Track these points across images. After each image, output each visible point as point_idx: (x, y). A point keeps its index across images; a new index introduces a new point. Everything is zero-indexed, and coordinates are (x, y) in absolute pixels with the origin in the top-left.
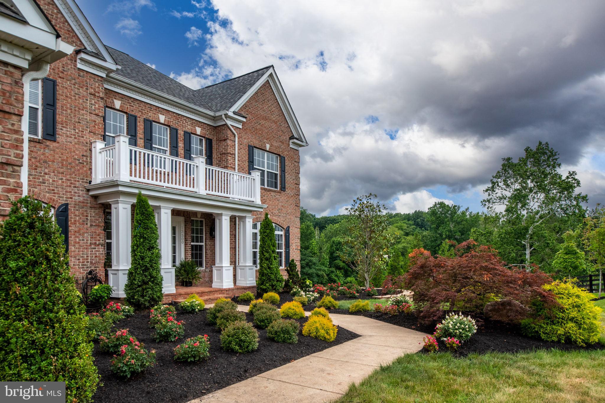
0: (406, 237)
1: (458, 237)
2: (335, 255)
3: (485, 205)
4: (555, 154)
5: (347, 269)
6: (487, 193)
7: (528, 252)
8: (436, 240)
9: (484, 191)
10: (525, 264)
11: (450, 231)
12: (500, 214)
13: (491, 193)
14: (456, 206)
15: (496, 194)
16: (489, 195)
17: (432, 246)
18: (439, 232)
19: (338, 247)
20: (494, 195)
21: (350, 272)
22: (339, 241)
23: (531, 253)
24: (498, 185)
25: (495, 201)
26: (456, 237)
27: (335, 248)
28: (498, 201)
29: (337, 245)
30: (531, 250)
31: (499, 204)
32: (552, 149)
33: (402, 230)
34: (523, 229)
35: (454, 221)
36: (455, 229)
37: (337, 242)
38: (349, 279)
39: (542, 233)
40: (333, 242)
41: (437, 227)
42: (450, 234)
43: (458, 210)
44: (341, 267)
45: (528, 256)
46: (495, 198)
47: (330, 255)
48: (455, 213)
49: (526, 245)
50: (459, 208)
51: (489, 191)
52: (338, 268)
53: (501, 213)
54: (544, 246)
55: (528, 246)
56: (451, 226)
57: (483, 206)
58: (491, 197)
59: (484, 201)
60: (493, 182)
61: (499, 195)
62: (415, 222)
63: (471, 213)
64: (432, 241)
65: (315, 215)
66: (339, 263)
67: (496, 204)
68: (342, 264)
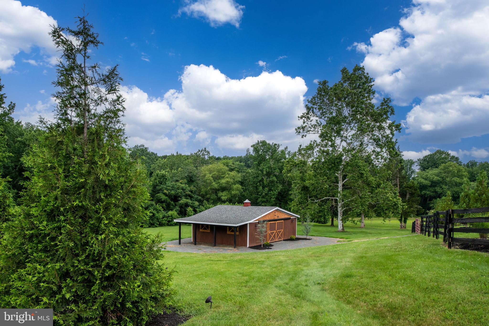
0: (230, 172)
1: (277, 174)
2: (158, 188)
3: (299, 132)
4: (370, 81)
5: (170, 203)
6: (302, 121)
7: (340, 184)
8: (258, 176)
9: (299, 117)
10: (337, 197)
11: (270, 167)
12: (314, 143)
13: (306, 121)
14: (276, 145)
15: (311, 121)
16: (304, 123)
17: (254, 182)
18: (260, 168)
19: (162, 180)
20: (309, 123)
21: (173, 205)
22: (163, 174)
23: (343, 185)
24: (313, 111)
25: (309, 129)
26: (275, 173)
27: (159, 181)
28: (313, 129)
29: (160, 178)
30: (343, 182)
31: (313, 132)
32: (367, 74)
33: (228, 166)
34: (337, 158)
35: (274, 159)
36: (274, 166)
37: (161, 175)
38: (170, 213)
39: (357, 162)
40: (157, 175)
41: (259, 164)
42: (270, 171)
43: (278, 148)
44: (163, 200)
45: (340, 189)
46: (310, 126)
47: (153, 188)
48: (275, 151)
49: (339, 177)
50: (279, 146)
51: (304, 118)
52: (159, 201)
53: (315, 141)
54: (358, 176)
55: (340, 178)
56: (271, 163)
57: (297, 133)
58: (305, 124)
59: (299, 128)
60: (308, 107)
61: (314, 123)
62: (246, 163)
63: (289, 152)
64: (255, 177)
65: (157, 154)
66: (161, 196)
67: (310, 132)
68: (163, 197)
